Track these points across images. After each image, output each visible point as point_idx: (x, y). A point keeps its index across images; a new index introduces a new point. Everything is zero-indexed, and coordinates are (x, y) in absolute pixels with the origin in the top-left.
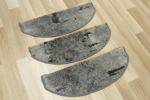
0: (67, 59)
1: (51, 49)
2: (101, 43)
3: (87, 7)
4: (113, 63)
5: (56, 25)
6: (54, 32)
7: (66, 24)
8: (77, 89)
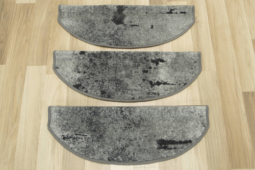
0: (103, 93)
1: (88, 66)
2: (173, 84)
3: (181, 13)
4: (174, 128)
5: (116, 27)
6: (106, 38)
7: (132, 32)
8: (95, 148)
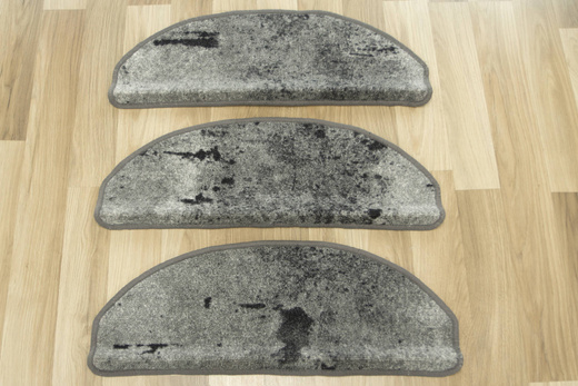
0: (321, 134)
1: (359, 192)
3: (126, 347)
4: (182, 66)
5: (300, 302)
6: (324, 266)
7: (261, 287)
8: (333, 33)
